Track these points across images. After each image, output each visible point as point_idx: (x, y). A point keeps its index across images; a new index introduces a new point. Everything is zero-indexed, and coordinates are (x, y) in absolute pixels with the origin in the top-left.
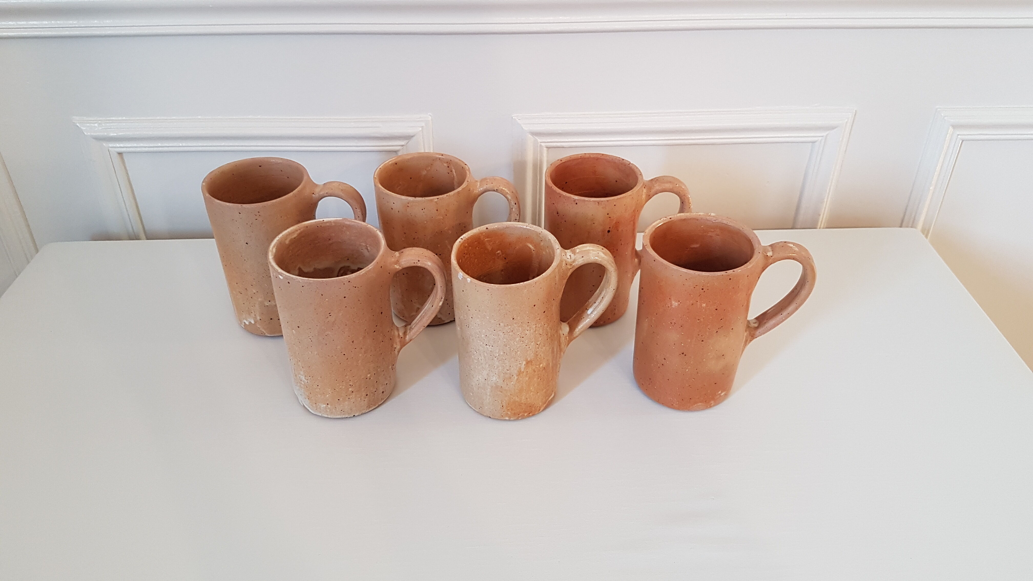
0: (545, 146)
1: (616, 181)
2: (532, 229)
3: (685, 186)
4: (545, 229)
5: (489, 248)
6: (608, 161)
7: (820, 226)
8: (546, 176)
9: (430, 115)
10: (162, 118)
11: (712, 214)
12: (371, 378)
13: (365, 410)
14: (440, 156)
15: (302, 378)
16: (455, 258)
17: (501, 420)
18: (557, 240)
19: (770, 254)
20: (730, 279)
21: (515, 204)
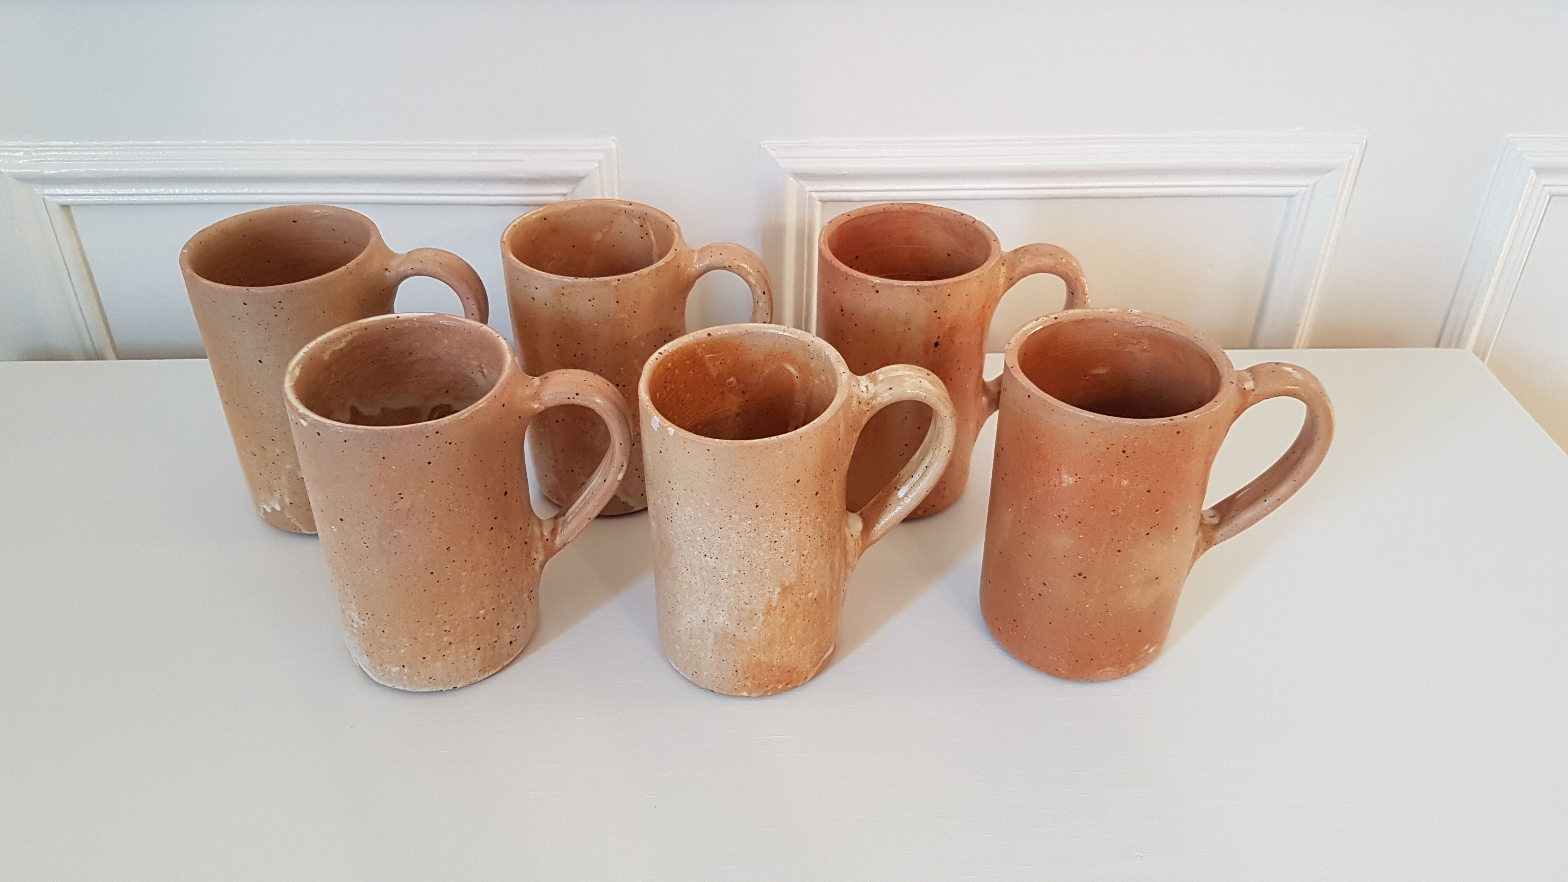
0: (819, 197)
1: (949, 255)
2: (795, 337)
3: (1077, 262)
4: (818, 335)
5: (714, 372)
6: (934, 218)
7: (1298, 345)
8: (821, 241)
9: (614, 140)
10: (138, 143)
11: (1134, 311)
12: (487, 618)
13: (475, 676)
14: (626, 206)
15: (355, 616)
16: (646, 389)
17: (735, 696)
18: (841, 357)
19: (1249, 385)
20: (1178, 433)
21: (764, 293)
